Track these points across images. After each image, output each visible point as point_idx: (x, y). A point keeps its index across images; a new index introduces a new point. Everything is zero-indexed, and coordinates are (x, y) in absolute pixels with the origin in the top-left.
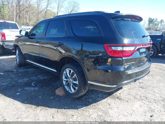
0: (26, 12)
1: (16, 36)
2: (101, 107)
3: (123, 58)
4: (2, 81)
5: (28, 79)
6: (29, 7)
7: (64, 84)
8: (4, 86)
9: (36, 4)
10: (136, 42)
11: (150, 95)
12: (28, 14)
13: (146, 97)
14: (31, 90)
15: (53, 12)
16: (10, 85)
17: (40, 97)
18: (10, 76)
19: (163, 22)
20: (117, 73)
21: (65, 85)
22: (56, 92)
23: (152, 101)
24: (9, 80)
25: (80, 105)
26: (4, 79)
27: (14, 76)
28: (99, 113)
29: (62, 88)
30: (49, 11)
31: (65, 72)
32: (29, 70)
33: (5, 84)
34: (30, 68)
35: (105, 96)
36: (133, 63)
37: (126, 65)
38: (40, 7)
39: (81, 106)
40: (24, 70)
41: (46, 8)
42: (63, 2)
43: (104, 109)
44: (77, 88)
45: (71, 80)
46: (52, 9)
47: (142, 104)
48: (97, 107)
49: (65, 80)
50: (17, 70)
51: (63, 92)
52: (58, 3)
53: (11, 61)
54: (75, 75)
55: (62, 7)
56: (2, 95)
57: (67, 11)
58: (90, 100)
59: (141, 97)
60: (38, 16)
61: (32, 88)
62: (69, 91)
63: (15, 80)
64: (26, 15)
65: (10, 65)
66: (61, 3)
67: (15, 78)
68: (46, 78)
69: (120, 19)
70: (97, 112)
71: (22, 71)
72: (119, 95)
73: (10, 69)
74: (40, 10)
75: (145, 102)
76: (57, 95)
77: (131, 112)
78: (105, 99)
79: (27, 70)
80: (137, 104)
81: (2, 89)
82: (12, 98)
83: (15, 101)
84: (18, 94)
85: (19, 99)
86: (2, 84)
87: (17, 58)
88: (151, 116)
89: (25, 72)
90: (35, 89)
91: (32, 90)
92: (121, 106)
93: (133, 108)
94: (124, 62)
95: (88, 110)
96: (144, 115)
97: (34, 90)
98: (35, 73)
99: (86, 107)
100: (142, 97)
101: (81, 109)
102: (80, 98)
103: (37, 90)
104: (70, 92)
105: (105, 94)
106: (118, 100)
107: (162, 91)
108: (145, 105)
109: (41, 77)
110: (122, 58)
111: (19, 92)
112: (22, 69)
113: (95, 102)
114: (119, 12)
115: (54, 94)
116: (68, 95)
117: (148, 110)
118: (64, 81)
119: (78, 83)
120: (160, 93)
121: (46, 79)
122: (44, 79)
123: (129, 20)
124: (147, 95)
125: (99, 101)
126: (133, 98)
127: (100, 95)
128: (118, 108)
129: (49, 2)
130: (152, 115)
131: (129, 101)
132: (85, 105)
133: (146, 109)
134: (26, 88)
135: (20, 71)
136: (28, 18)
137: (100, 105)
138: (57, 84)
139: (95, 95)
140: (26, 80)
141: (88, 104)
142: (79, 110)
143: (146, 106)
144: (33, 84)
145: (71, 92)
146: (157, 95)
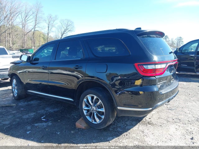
0: (9, 35)
1: (11, 63)
2: (134, 135)
3: (157, 77)
4: (2, 119)
5: (34, 113)
6: (12, 28)
7: (85, 114)
8: (7, 125)
9: (20, 24)
10: (166, 58)
11: (182, 116)
12: (11, 36)
13: (178, 119)
14: (43, 126)
15: (43, 33)
16: (14, 123)
17: (58, 133)
18: (10, 112)
19: (168, 38)
20: (150, 95)
21: (87, 115)
22: (76, 125)
23: (186, 122)
24: (10, 117)
25: (109, 136)
26: (3, 117)
27: (15, 112)
28: (135, 142)
29: (83, 119)
30: (37, 31)
31: (85, 100)
32: (32, 102)
33: (7, 122)
34: (32, 100)
35: (134, 122)
36: (164, 81)
37: (159, 84)
38: (26, 28)
39: (111, 138)
40: (26, 103)
41: (34, 29)
42: (54, 21)
43: (138, 138)
44: (103, 117)
45: (94, 108)
46: (40, 29)
47: (177, 127)
48: (130, 136)
49: (86, 108)
50: (16, 105)
51: (85, 123)
52: (48, 22)
53: (4, 94)
54: (100, 101)
55: (53, 26)
56: (8, 136)
57: (60, 30)
58: (119, 129)
59: (173, 120)
60: (24, 38)
61: (44, 124)
62: (92, 121)
63: (18, 116)
64: (8, 38)
65: (4, 99)
66: (52, 22)
67: (18, 114)
68: (56, 110)
69: (146, 36)
70: (132, 141)
71: (23, 105)
72: (149, 120)
73: (6, 103)
74: (26, 31)
75: (179, 124)
76: (79, 129)
77: (169, 136)
78: (136, 126)
79: (29, 103)
80: (172, 128)
81: (5, 129)
82: (22, 139)
83: (28, 141)
84: (28, 133)
85: (32, 139)
86: (4, 123)
87: (13, 90)
88: (192, 139)
89: (28, 105)
90: (49, 124)
91: (45, 126)
92: (156, 132)
93: (169, 133)
94: (157, 81)
95: (120, 140)
96: (184, 138)
97: (48, 126)
98: (40, 106)
99: (117, 138)
100: (175, 119)
101: (113, 140)
102: (107, 129)
103: (51, 125)
104: (94, 122)
105: (133, 121)
106: (150, 125)
107: (193, 111)
108: (181, 127)
109: (50, 110)
110: (155, 77)
111: (29, 130)
112: (22, 102)
113: (126, 131)
114: (140, 28)
115: (74, 127)
116: (91, 127)
117: (186, 133)
118: (85, 110)
119: (104, 111)
120: (192, 113)
121: (57, 112)
122: (55, 112)
123: (154, 36)
124: (179, 116)
125: (130, 129)
126: (165, 122)
127: (128, 123)
128: (153, 135)
129: (37, 21)
130: (193, 137)
131: (162, 125)
132: (115, 135)
133: (183, 132)
134: (36, 125)
135: (21, 105)
136: (11, 41)
137: (133, 133)
138: (72, 116)
139: (122, 123)
140: (32, 114)
141: (119, 134)
142: (110, 142)
143: (182, 129)
144: (42, 119)
145: (96, 123)
146: (190, 115)
